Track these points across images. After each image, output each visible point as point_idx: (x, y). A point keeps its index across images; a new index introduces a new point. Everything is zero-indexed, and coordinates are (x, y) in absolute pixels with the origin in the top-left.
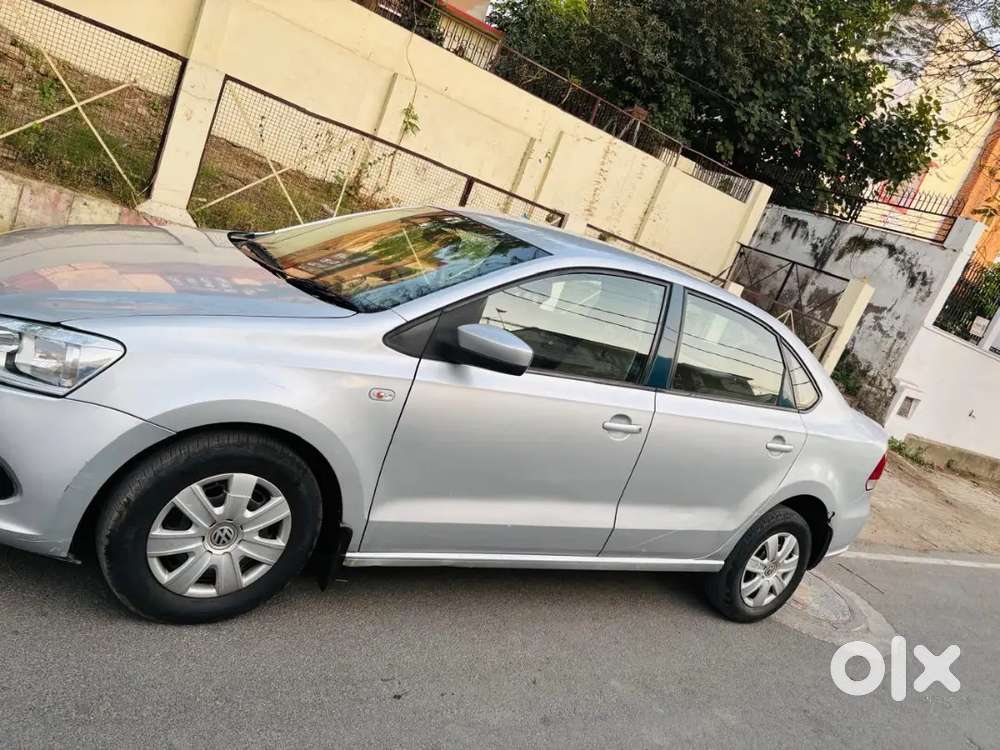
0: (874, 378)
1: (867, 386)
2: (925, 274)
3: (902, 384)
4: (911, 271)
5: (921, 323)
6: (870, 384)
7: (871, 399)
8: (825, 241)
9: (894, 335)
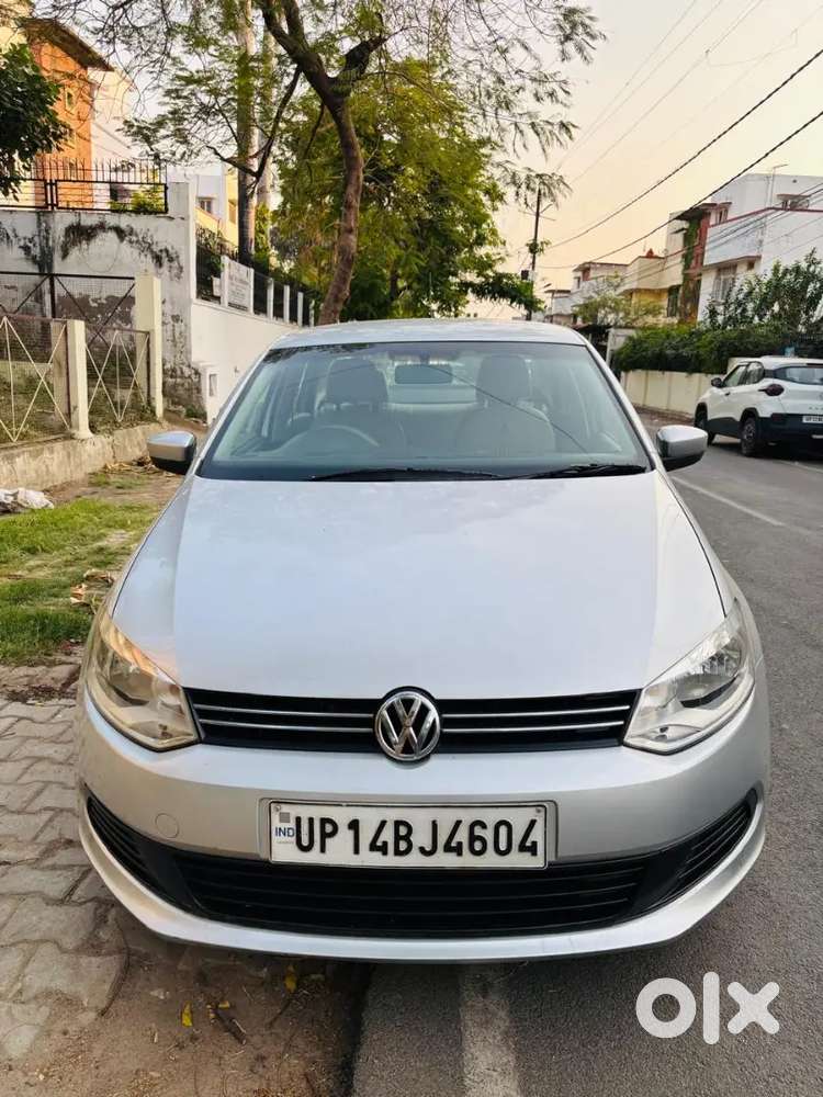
0: (174, 370)
1: (170, 380)
2: (167, 251)
3: (201, 364)
4: (152, 252)
5: (190, 301)
6: (172, 377)
7: (181, 391)
8: (36, 239)
9: (170, 320)
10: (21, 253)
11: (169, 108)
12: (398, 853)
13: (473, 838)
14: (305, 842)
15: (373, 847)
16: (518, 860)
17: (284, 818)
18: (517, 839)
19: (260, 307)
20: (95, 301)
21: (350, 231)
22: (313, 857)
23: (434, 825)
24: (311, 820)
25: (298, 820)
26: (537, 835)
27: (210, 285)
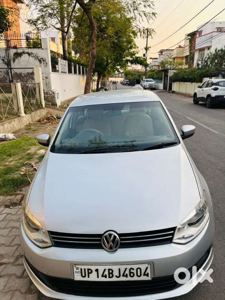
0: (47, 93)
1: (46, 95)
2: (42, 58)
3: (54, 90)
4: (38, 59)
5: (50, 73)
6: (47, 94)
7: (49, 98)
8: (6, 57)
9: (45, 78)
10: (2, 61)
11: (40, 15)
12: (109, 277)
13: (130, 273)
14: (84, 275)
15: (103, 276)
16: (143, 278)
17: (77, 269)
18: (143, 272)
19: (70, 71)
20: (23, 74)
21: (94, 49)
22: (86, 279)
23: (119, 270)
24: (85, 269)
25: (81, 269)
26: (149, 271)
27: (55, 67)
